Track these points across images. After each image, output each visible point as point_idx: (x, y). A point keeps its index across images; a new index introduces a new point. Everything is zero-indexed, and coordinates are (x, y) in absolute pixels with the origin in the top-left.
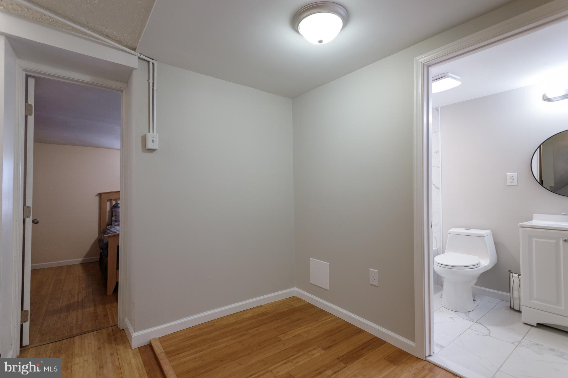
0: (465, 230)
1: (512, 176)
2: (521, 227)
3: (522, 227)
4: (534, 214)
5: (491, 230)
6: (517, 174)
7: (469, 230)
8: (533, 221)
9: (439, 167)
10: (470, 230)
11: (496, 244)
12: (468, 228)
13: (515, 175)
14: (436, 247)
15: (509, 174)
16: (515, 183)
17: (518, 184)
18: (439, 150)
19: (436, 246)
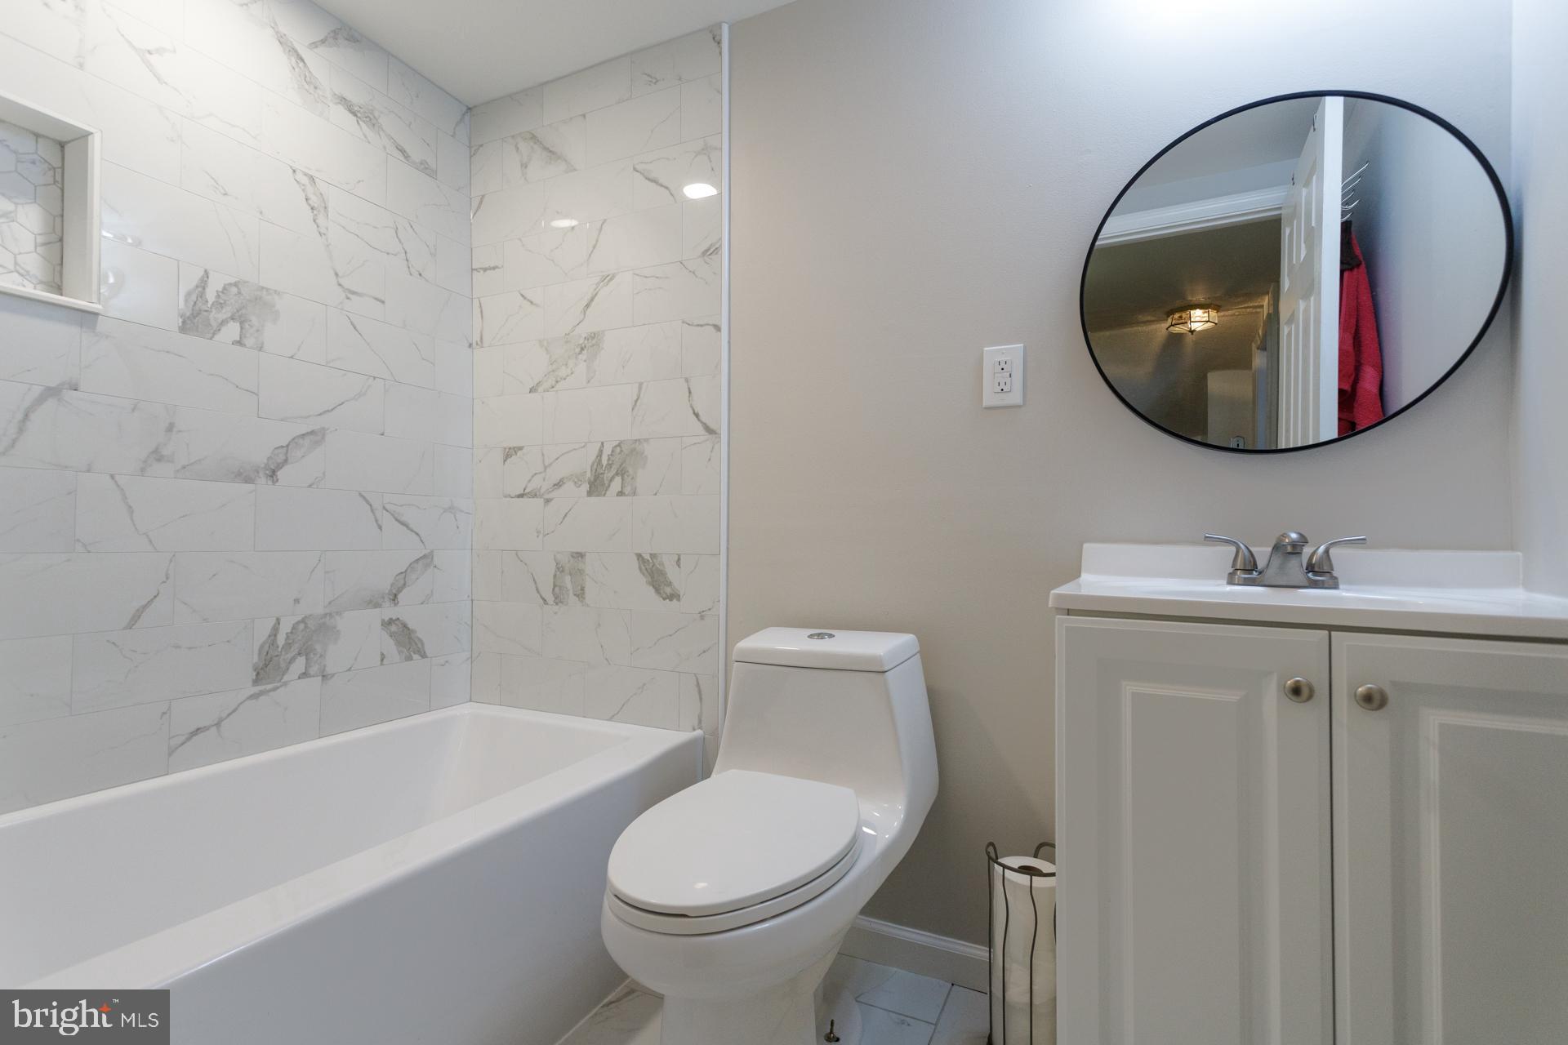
0: (811, 636)
1: (1003, 359)
2: (1059, 611)
3: (1069, 612)
4: (1086, 546)
5: (918, 638)
6: (1025, 347)
7: (827, 640)
8: (1085, 577)
9: (718, 328)
10: (831, 636)
11: (935, 700)
12: (823, 625)
13: (1013, 352)
14: (700, 728)
15: (993, 353)
16: (1015, 398)
17: (1024, 401)
18: (721, 239)
19: (700, 722)
